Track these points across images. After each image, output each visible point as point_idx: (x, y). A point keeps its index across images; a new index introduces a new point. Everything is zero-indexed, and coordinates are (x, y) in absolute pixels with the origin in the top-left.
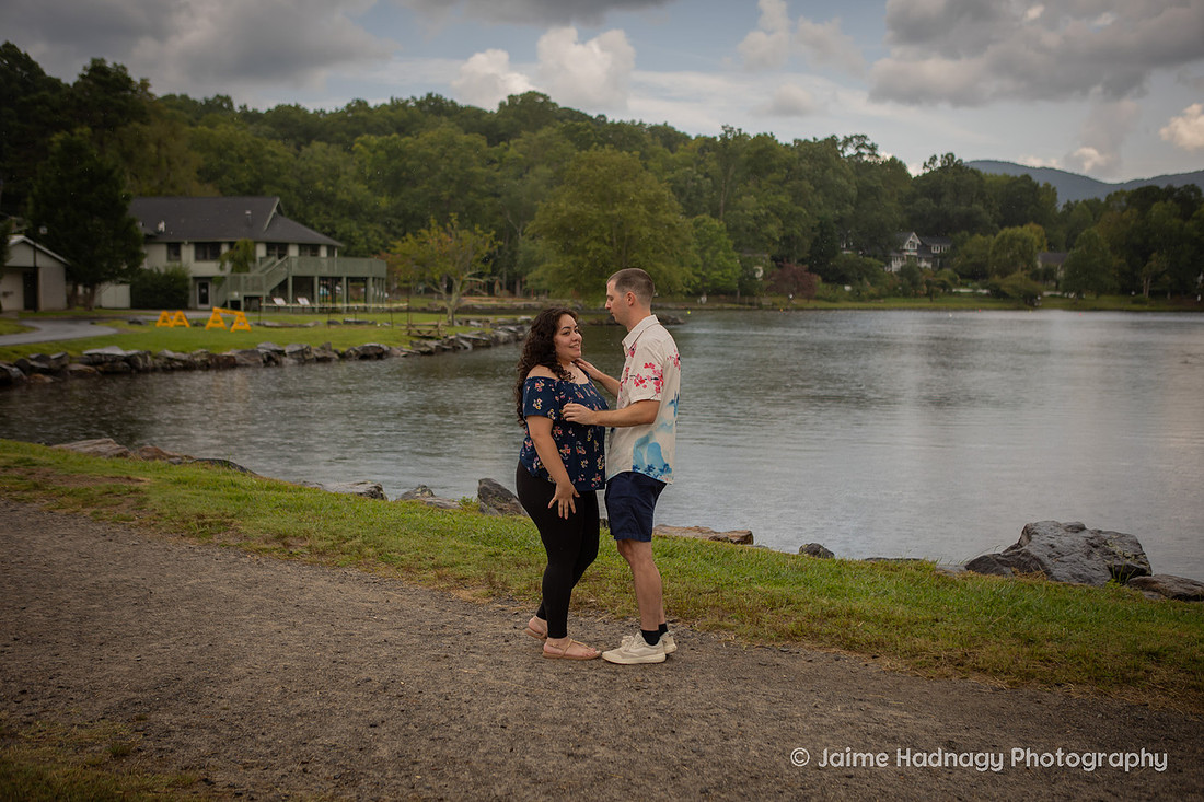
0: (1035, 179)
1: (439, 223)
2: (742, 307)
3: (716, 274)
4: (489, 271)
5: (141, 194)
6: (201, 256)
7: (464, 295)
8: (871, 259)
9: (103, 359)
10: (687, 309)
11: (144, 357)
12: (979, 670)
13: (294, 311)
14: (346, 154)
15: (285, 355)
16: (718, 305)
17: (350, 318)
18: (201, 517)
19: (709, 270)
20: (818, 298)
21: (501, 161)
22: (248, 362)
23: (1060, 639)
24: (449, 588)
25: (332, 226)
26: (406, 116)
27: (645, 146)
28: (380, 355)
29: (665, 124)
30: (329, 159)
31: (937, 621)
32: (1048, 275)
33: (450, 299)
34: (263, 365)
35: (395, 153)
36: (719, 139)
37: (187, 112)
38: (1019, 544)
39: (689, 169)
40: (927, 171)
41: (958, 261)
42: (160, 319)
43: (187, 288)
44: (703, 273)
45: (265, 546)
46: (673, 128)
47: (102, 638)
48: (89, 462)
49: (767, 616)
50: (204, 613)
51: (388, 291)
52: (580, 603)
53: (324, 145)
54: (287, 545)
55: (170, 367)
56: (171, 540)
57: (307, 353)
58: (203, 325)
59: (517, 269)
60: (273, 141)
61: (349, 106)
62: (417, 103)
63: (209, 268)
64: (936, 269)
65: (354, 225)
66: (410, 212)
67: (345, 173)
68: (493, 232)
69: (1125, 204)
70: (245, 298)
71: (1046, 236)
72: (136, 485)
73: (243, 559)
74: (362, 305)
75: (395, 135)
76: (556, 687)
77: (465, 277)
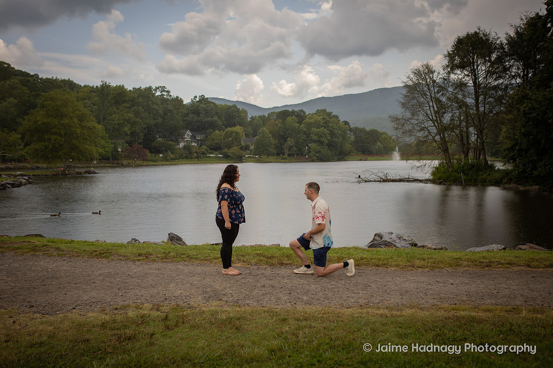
0: (238, 106)
2: (113, 165)
3: (101, 150)
8: (171, 142)
16: (104, 165)
20: (148, 160)
32: (246, 148)
36: (100, 87)
40: (192, 102)
41: (208, 143)
46: (73, 82)
64: (199, 146)
69: (275, 117)
71: (244, 131)
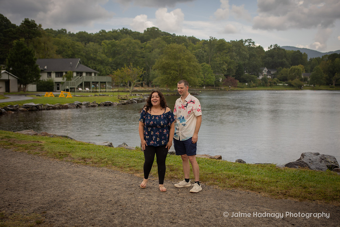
0: (301, 51)
1: (127, 66)
2: (216, 90)
3: (208, 80)
4: (142, 80)
5: (39, 58)
6: (57, 76)
7: (134, 87)
8: (253, 75)
9: (29, 106)
10: (200, 90)
11: (41, 106)
12: (290, 196)
13: (85, 92)
14: (99, 46)
15: (82, 105)
16: (208, 89)
17: (101, 94)
18: (60, 153)
19: (206, 79)
20: (238, 87)
21: (145, 47)
22: (72, 107)
23: (314, 187)
24: (134, 173)
25: (95, 67)
26: (117, 34)
27: (187, 43)
28: (110, 105)
29: (193, 36)
30: (95, 47)
31: (277, 182)
32: (305, 80)
33: (130, 88)
34: (76, 108)
35: (113, 45)
36: (208, 41)
37: (53, 34)
38: (300, 159)
39: (200, 49)
40: (269, 49)
41: (279, 76)
42: (45, 94)
43: (53, 85)
44: (204, 80)
45: (79, 161)
46: (195, 38)
47: (32, 189)
48: (26, 137)
49: (227, 181)
50: (62, 181)
51: (112, 86)
52: (172, 177)
53: (93, 43)
54: (85, 161)
55: (49, 108)
56: (51, 160)
57: (89, 104)
58: (58, 96)
59: (150, 79)
60: (78, 42)
61: (100, 31)
62: (120, 31)
63: (60, 80)
64: (272, 78)
65: (102, 66)
66: (118, 63)
67: (99, 51)
68: (143, 68)
69: (327, 59)
70: (70, 88)
71: (305, 68)
72: (40, 143)
73: (72, 165)
74: (104, 90)
75: (114, 40)
76: (166, 202)
77: (135, 82)
